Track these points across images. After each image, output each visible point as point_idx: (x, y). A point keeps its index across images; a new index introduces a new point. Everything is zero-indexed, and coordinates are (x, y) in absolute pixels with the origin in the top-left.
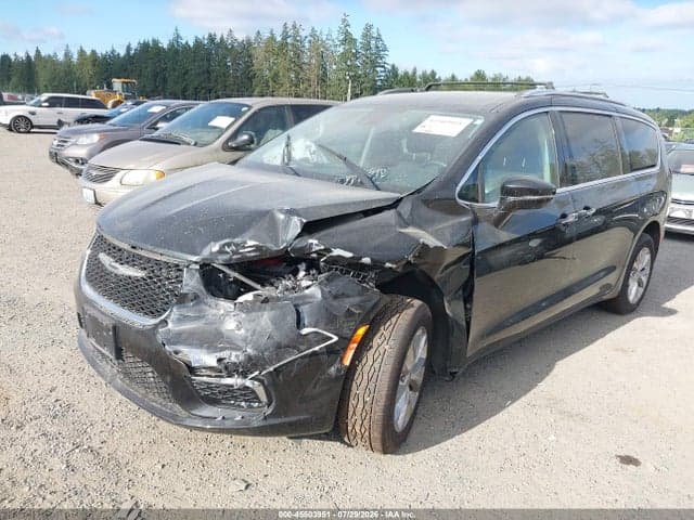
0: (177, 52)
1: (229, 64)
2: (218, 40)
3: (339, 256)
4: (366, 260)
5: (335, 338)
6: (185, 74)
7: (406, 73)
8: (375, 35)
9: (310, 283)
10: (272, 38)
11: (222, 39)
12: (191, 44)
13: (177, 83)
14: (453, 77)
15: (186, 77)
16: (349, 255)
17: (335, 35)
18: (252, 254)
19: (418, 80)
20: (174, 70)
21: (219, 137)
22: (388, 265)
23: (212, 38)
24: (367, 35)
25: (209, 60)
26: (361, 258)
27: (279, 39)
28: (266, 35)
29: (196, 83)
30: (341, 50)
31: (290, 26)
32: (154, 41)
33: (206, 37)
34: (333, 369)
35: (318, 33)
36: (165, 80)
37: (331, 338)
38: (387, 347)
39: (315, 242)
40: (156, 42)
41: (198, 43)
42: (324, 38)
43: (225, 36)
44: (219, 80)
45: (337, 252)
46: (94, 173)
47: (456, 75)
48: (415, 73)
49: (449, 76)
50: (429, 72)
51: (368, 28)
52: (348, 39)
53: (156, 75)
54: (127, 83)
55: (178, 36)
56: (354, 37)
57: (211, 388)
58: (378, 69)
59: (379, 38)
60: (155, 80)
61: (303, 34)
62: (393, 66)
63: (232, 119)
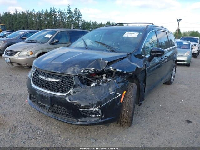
0: (16, 16)
1: (34, 20)
2: (29, 12)
3: (118, 71)
4: (125, 72)
5: (120, 95)
6: (20, 22)
7: (88, 22)
8: (78, 11)
9: (110, 79)
10: (47, 12)
11: (31, 12)
12: (21, 14)
13: (17, 26)
14: (101, 23)
15: (20, 23)
16: (120, 71)
17: (66, 11)
18: (94, 72)
19: (91, 24)
20: (16, 21)
21: (48, 41)
22: (130, 73)
23: (27, 12)
24: (76, 11)
25: (27, 19)
26: (124, 72)
27: (49, 12)
28: (45, 11)
29: (23, 26)
30: (68, 15)
31: (52, 8)
32: (8, 12)
33: (26, 11)
34: (118, 104)
35: (61, 11)
36: (13, 24)
37: (119, 95)
38: (131, 96)
39: (112, 68)
40: (9, 13)
41: (23, 13)
42: (63, 12)
43: (32, 11)
44: (31, 25)
45: (118, 70)
46: (9, 53)
47: (102, 23)
48: (90, 22)
49: (100, 23)
50: (94, 22)
51: (76, 9)
52: (70, 12)
53: (10, 23)
54: (3, 25)
55: (17, 11)
56: (72, 11)
57: (86, 112)
58: (80, 21)
59: (79, 12)
60: (10, 25)
61: (57, 11)
62: (84, 20)
63: (51, 35)
